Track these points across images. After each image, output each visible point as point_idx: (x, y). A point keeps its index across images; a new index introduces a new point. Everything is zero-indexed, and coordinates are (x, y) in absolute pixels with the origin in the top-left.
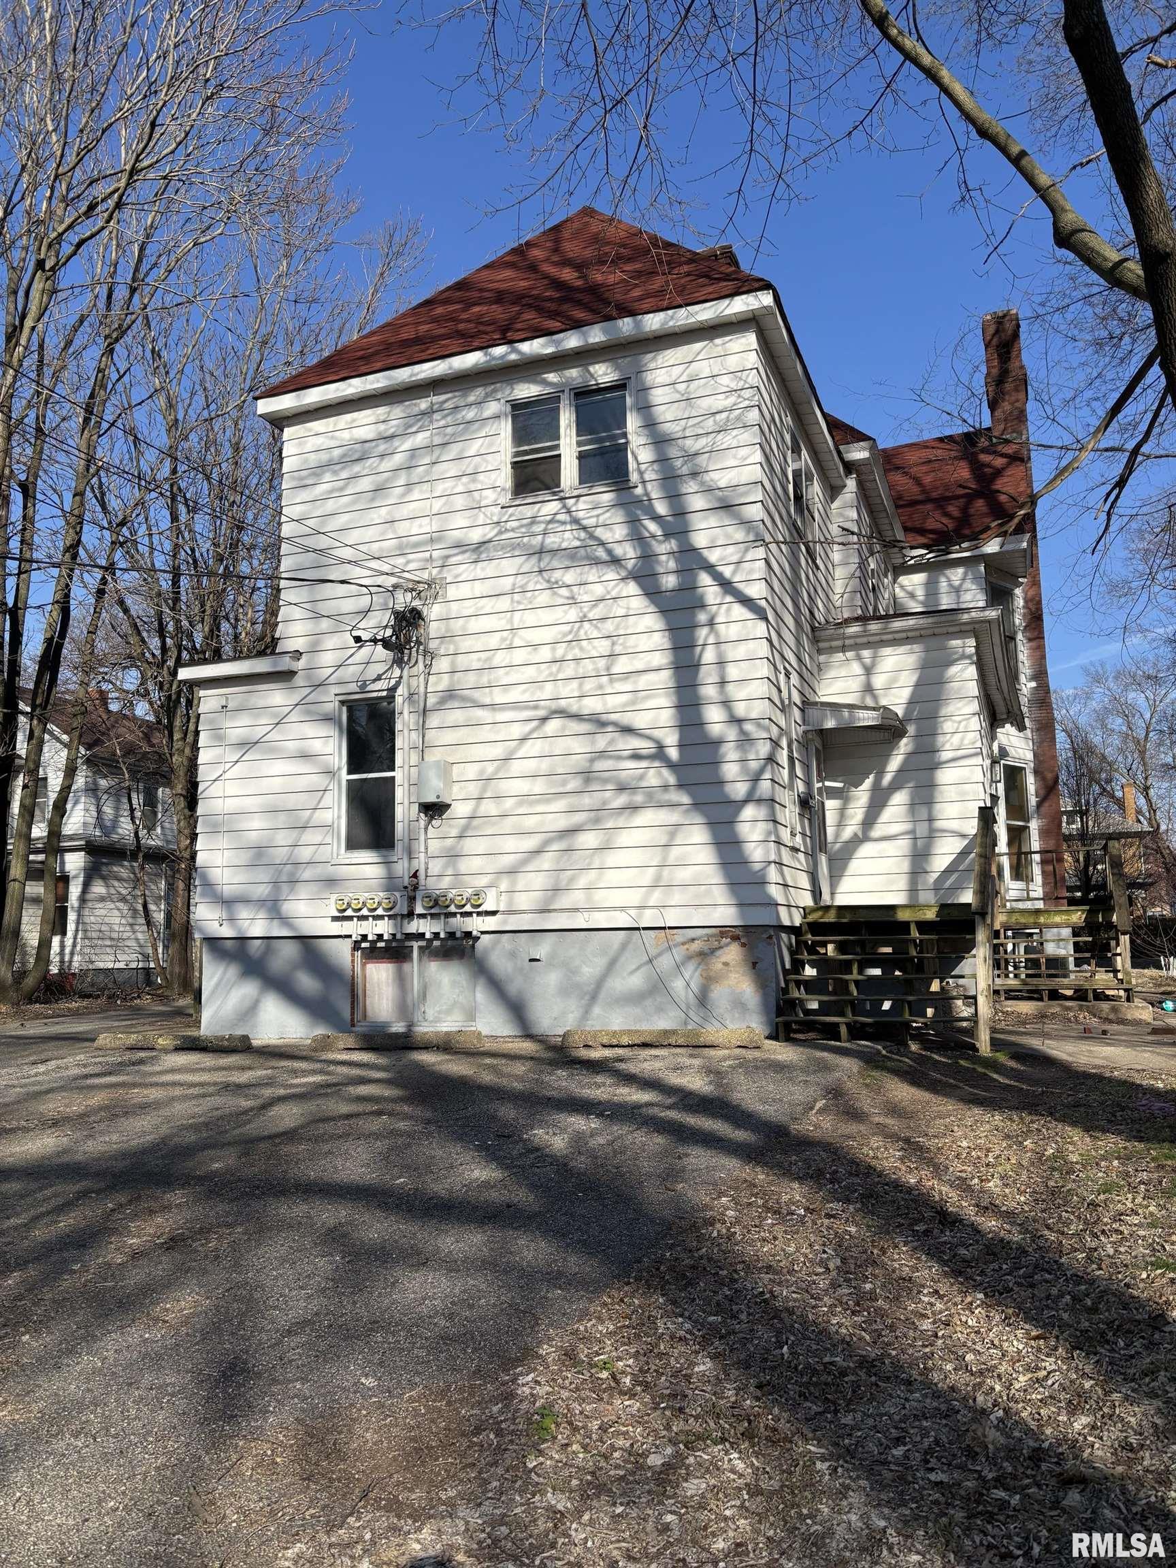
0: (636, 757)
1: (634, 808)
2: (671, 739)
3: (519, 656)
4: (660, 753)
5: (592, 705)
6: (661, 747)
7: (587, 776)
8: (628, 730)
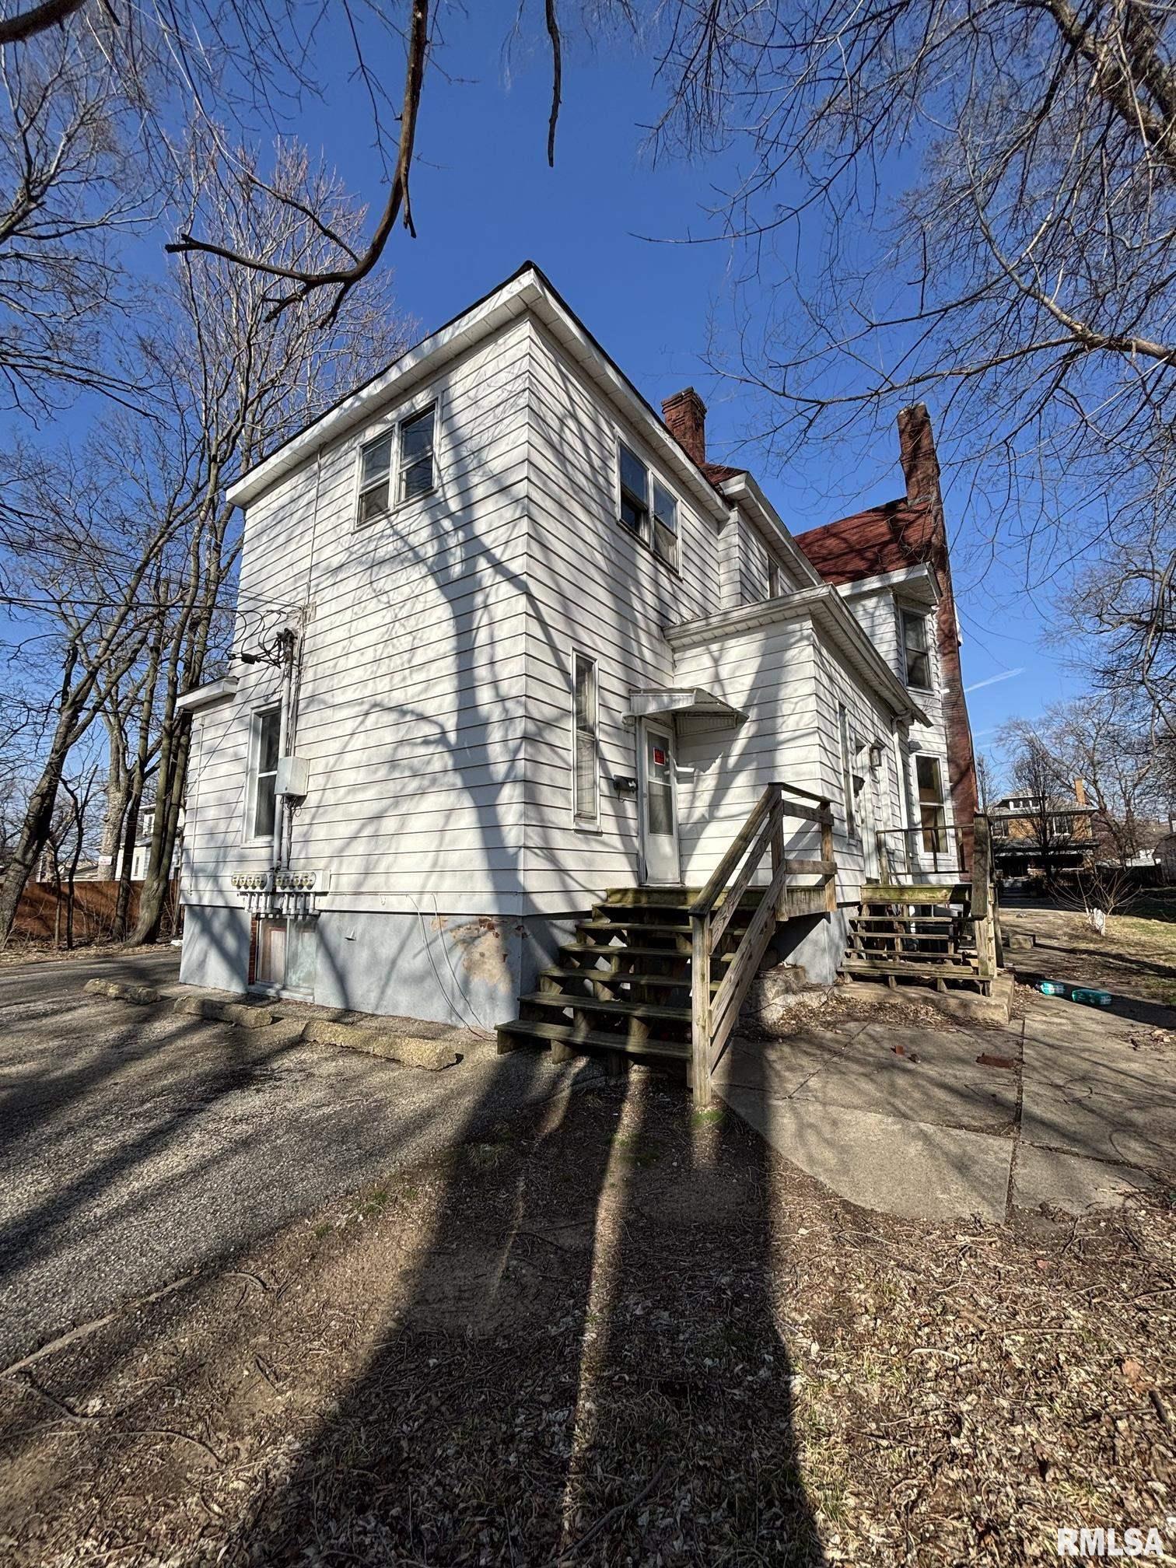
0: (426, 742)
1: (422, 793)
2: (451, 723)
3: (352, 661)
4: (442, 739)
5: (398, 697)
6: (444, 733)
7: (393, 763)
8: (422, 718)
